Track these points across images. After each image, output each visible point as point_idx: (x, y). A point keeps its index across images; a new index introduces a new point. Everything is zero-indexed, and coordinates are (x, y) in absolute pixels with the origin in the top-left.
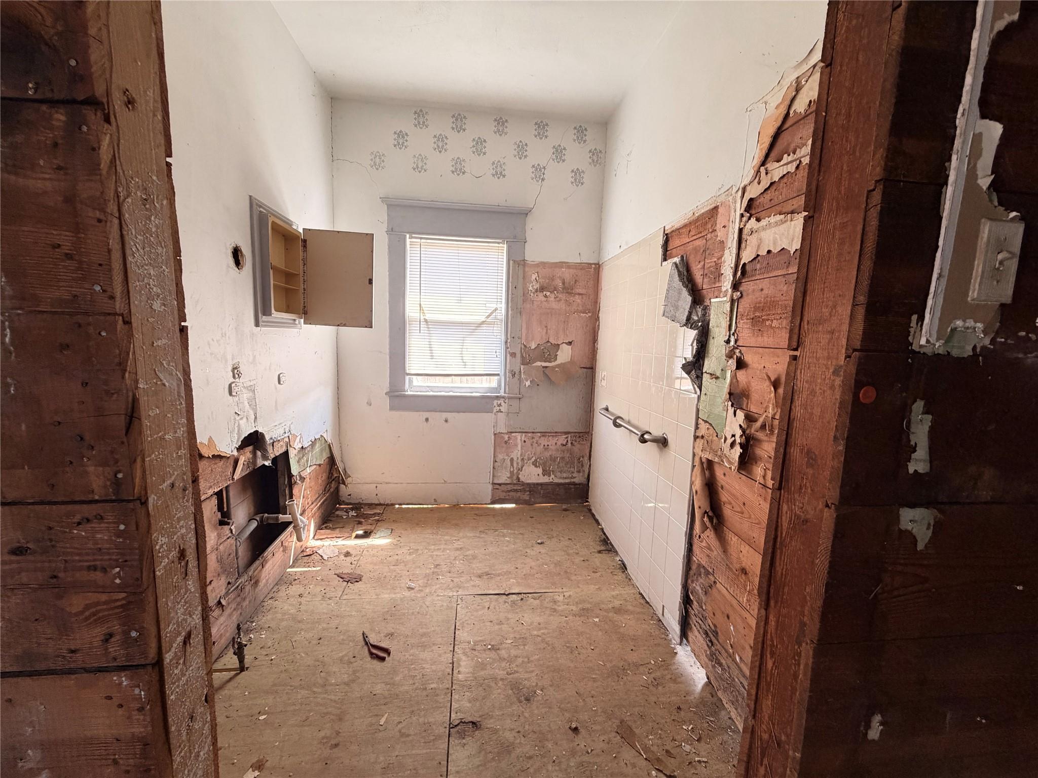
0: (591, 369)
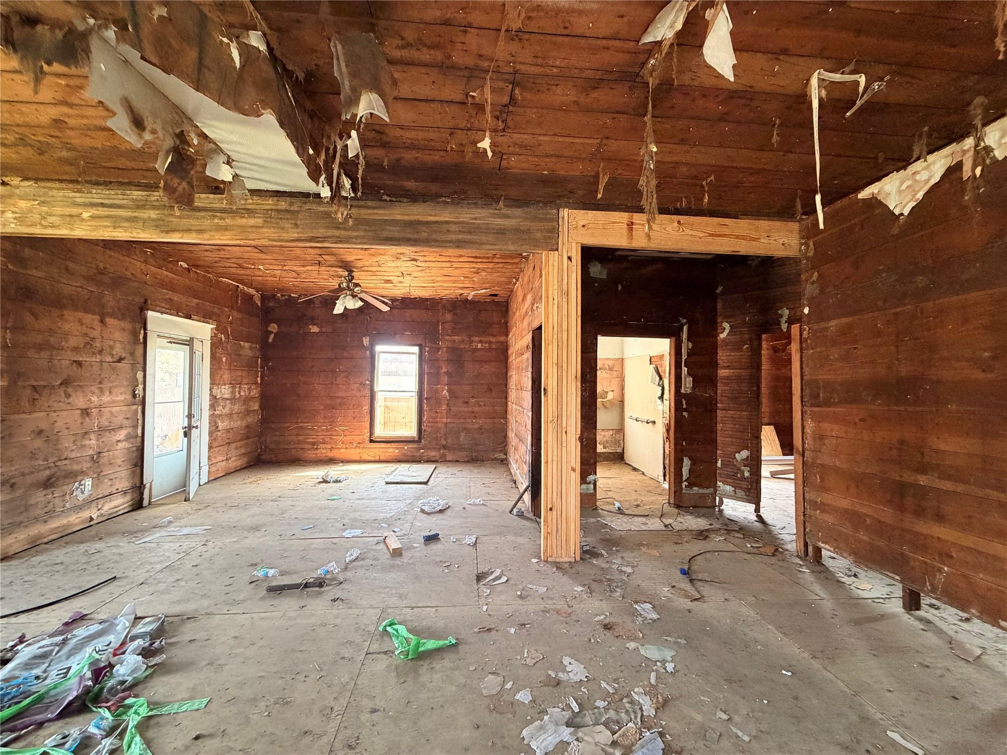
0: (622, 402)
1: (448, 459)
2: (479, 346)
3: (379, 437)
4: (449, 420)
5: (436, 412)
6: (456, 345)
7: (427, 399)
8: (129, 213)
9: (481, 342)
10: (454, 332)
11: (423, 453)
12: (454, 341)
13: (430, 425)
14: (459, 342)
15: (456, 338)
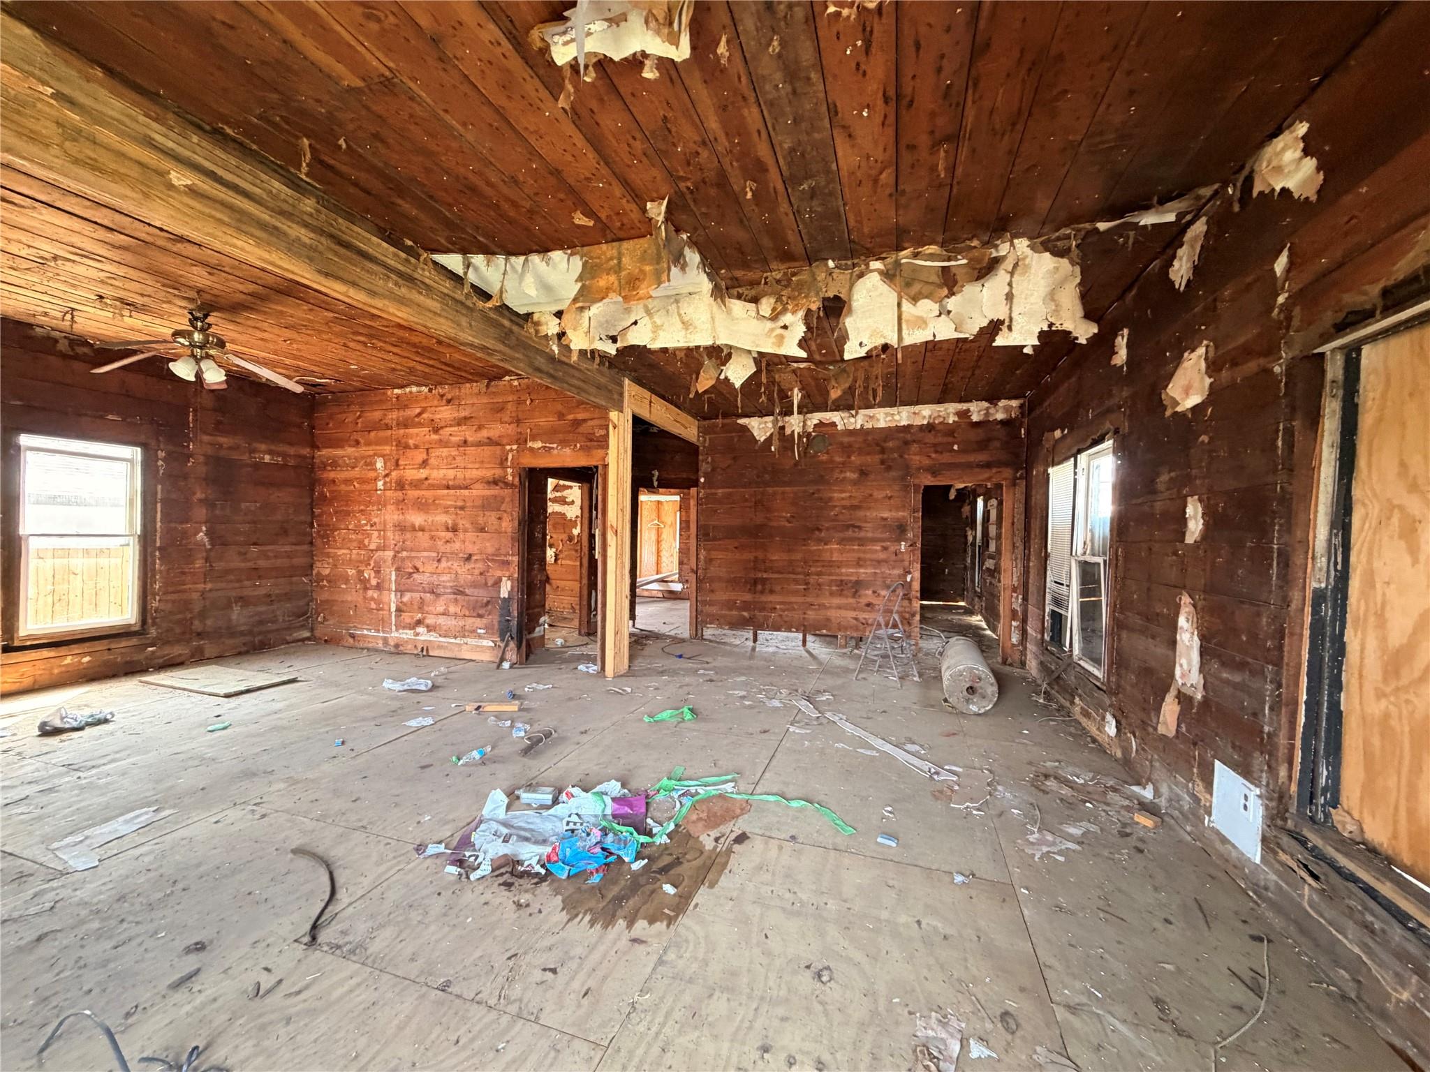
1: (207, 656)
2: (267, 458)
3: (30, 637)
4: (209, 586)
5: (183, 573)
6: (223, 453)
7: (160, 549)
8: (265, 217)
9: (270, 452)
10: (219, 428)
11: (153, 652)
12: (221, 446)
13: (169, 597)
14: (230, 448)
15: (222, 440)
